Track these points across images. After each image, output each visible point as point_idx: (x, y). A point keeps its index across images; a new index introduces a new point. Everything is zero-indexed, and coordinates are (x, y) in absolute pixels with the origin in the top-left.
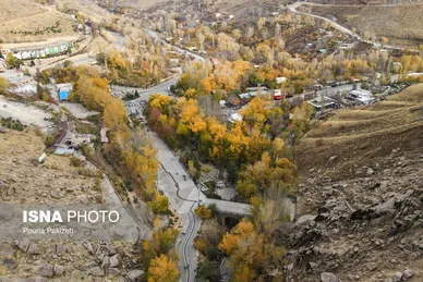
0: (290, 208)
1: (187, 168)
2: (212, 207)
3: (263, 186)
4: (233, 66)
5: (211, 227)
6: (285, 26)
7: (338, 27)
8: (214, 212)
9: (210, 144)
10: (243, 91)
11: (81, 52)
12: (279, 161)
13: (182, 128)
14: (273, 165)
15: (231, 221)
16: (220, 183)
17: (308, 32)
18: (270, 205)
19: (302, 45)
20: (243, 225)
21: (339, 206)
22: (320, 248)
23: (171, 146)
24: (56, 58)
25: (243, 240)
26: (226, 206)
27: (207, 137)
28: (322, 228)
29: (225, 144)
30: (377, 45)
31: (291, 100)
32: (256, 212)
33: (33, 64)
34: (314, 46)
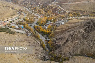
0: (54, 39)
1: (43, 36)
2: (46, 40)
3: (51, 37)
4: (45, 18)
5: (47, 42)
6: (52, 7)
7: (61, 8)
8: (47, 40)
9: (45, 33)
10: (47, 23)
11: (20, 18)
12: (53, 34)
13: (41, 31)
14: (52, 34)
15: (48, 41)
16: (46, 37)
17: (56, 9)
18: (52, 39)
19: (55, 11)
20: (50, 41)
21: (58, 38)
22: (56, 42)
23: (40, 33)
24: (17, 20)
25: (50, 42)
26: (48, 39)
27: (44, 32)
28: (57, 40)
29: (46, 32)
30: (67, 11)
31: (54, 24)
32: (51, 40)
33: (13, 22)
34: (57, 12)
